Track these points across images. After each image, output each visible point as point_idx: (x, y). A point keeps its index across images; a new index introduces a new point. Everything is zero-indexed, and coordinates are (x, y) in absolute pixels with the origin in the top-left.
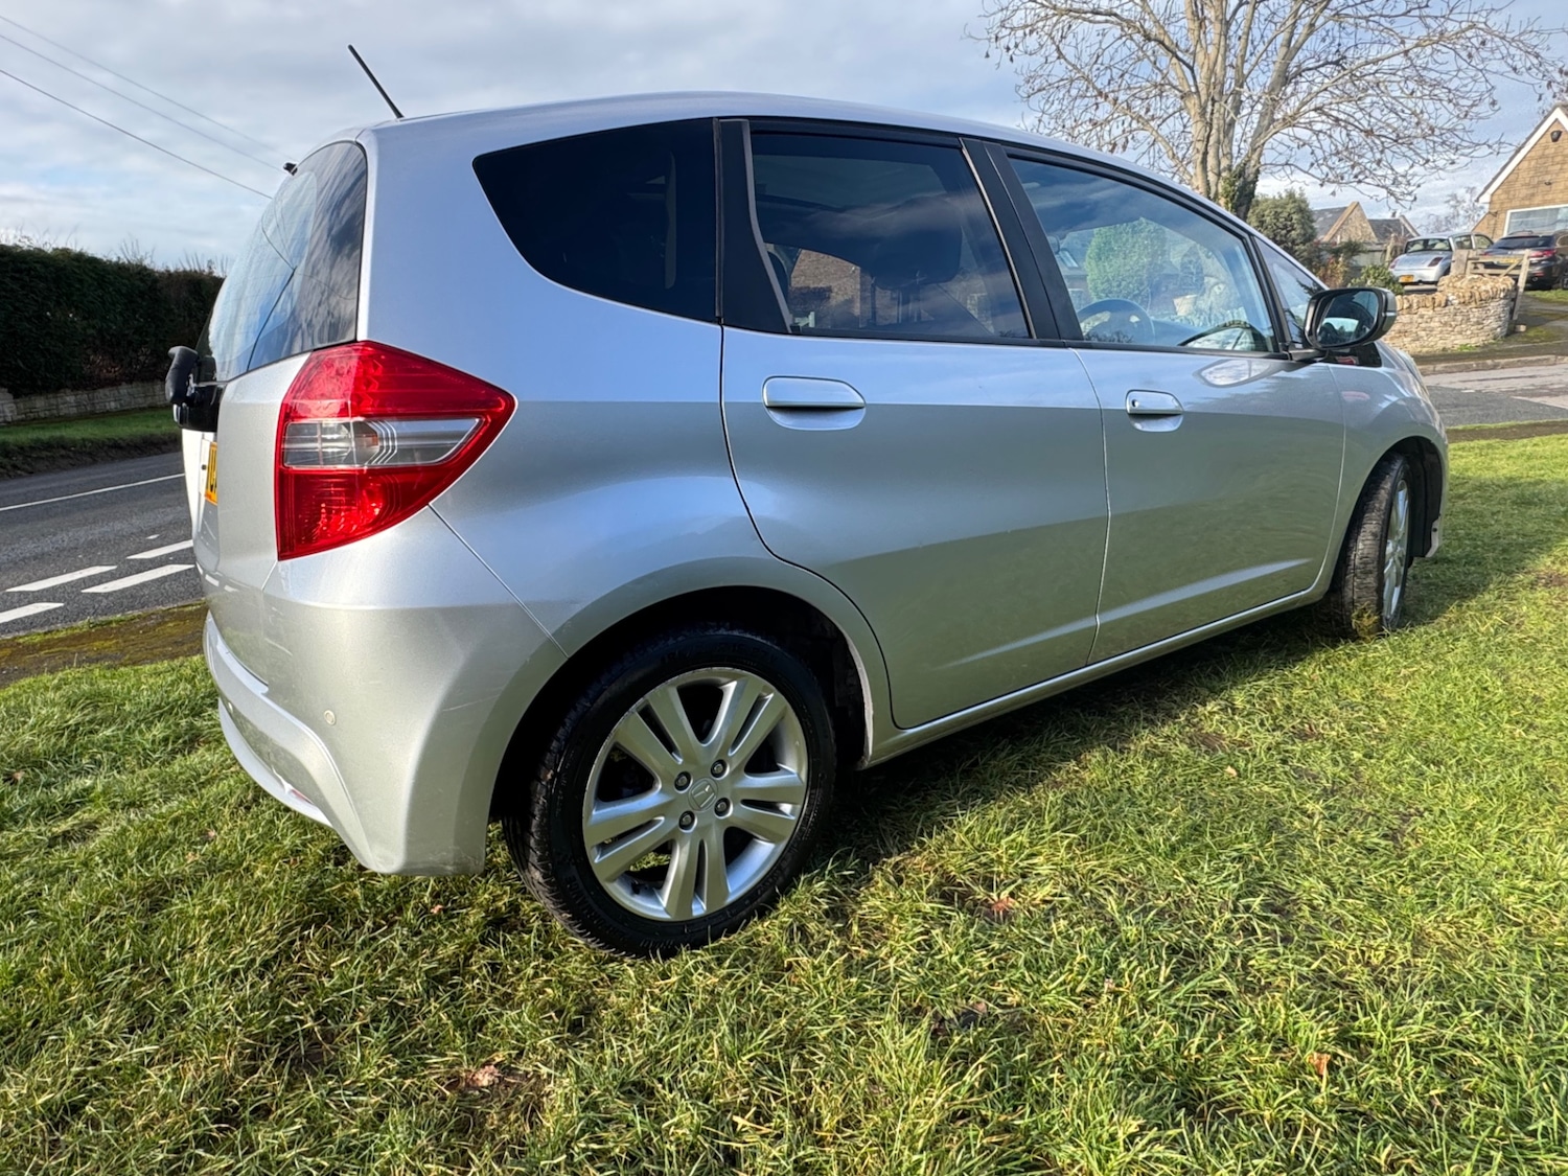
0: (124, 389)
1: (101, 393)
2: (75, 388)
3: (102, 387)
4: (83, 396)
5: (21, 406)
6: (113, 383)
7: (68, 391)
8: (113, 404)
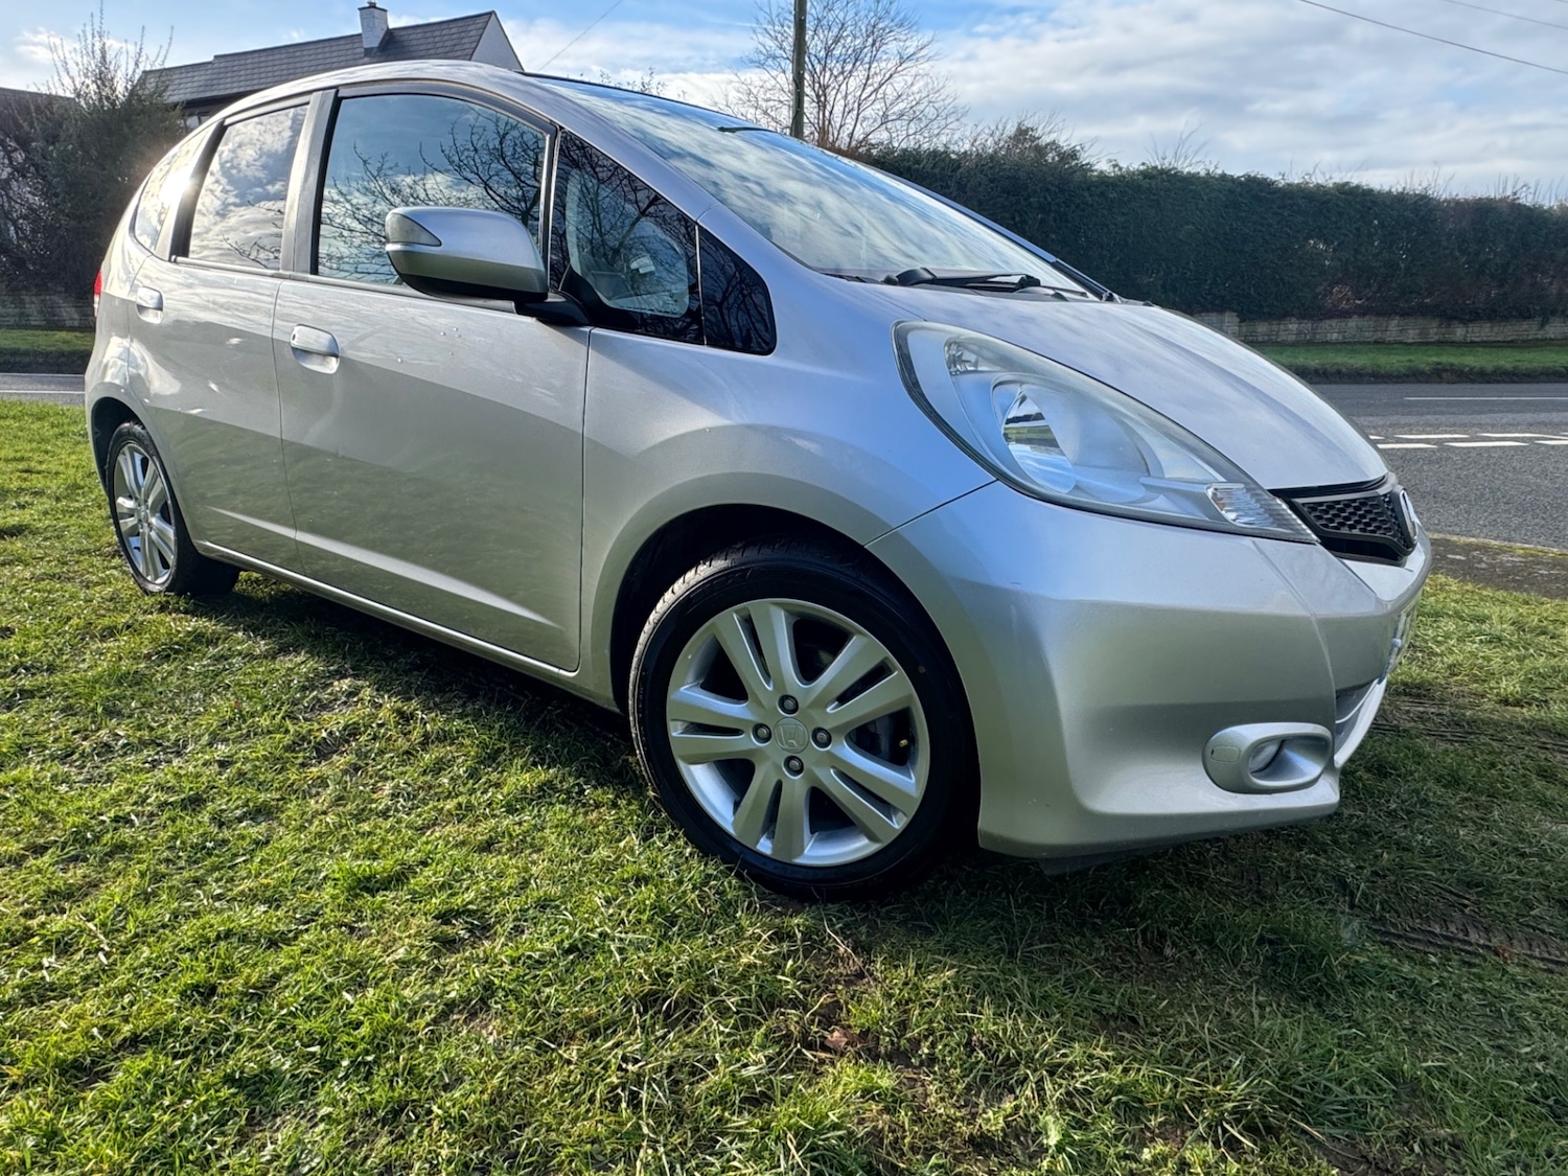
0: (1353, 323)
1: (1326, 324)
2: (1302, 317)
3: (1331, 318)
4: (1307, 325)
5: (1244, 329)
6: (1345, 315)
7: (1294, 319)
8: (1335, 336)
